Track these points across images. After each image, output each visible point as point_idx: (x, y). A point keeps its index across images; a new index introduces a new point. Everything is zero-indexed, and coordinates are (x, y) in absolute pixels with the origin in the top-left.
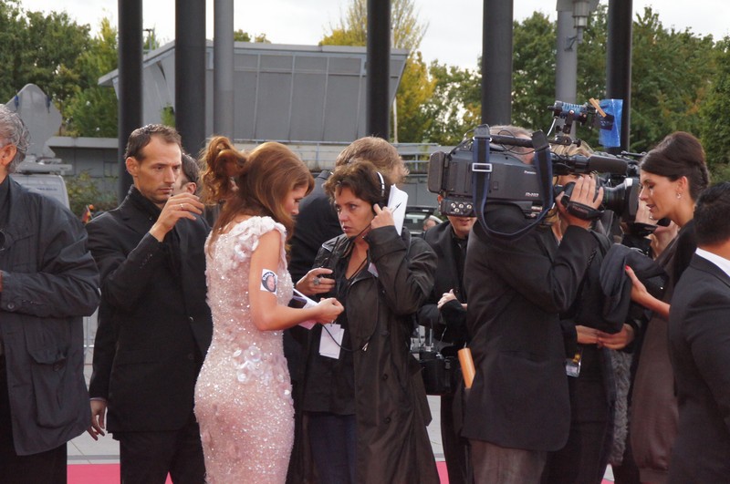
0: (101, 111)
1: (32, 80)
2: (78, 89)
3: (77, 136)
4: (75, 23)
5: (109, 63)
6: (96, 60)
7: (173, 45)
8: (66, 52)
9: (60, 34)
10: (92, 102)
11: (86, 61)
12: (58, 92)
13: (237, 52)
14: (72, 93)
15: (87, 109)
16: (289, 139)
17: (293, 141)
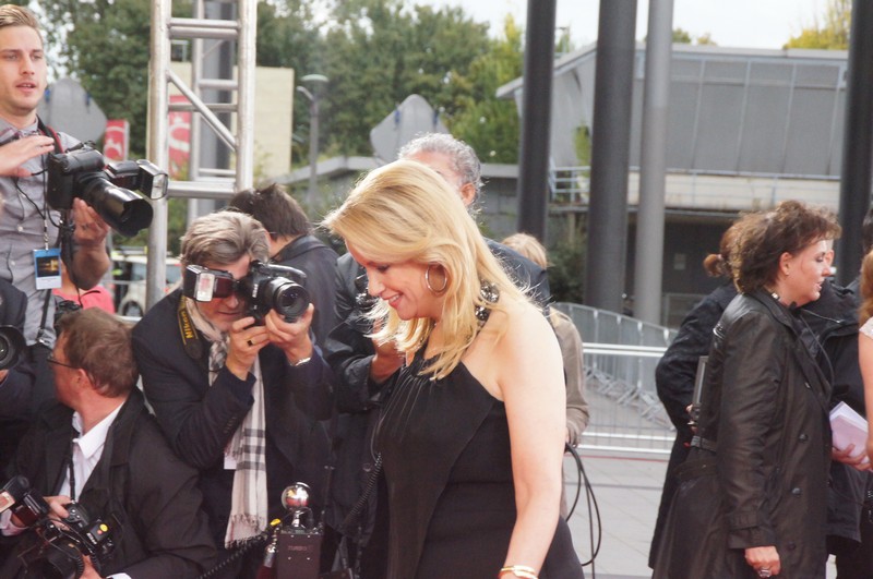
0: (499, 131)
1: (416, 91)
2: (471, 102)
4: (471, 21)
5: (512, 70)
6: (495, 67)
7: (594, 46)
8: (459, 55)
9: (452, 32)
10: (488, 118)
11: (483, 66)
12: (447, 105)
13: (675, 56)
14: (463, 107)
15: (480, 128)
16: (737, 170)
17: (742, 173)
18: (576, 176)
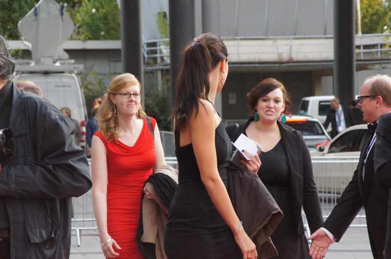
0: (105, 18)
3: (85, 40)
10: (97, 9)
12: (69, 1)
14: (80, 3)
15: (92, 16)
16: (266, 35)
17: (269, 37)
18: (160, 45)
